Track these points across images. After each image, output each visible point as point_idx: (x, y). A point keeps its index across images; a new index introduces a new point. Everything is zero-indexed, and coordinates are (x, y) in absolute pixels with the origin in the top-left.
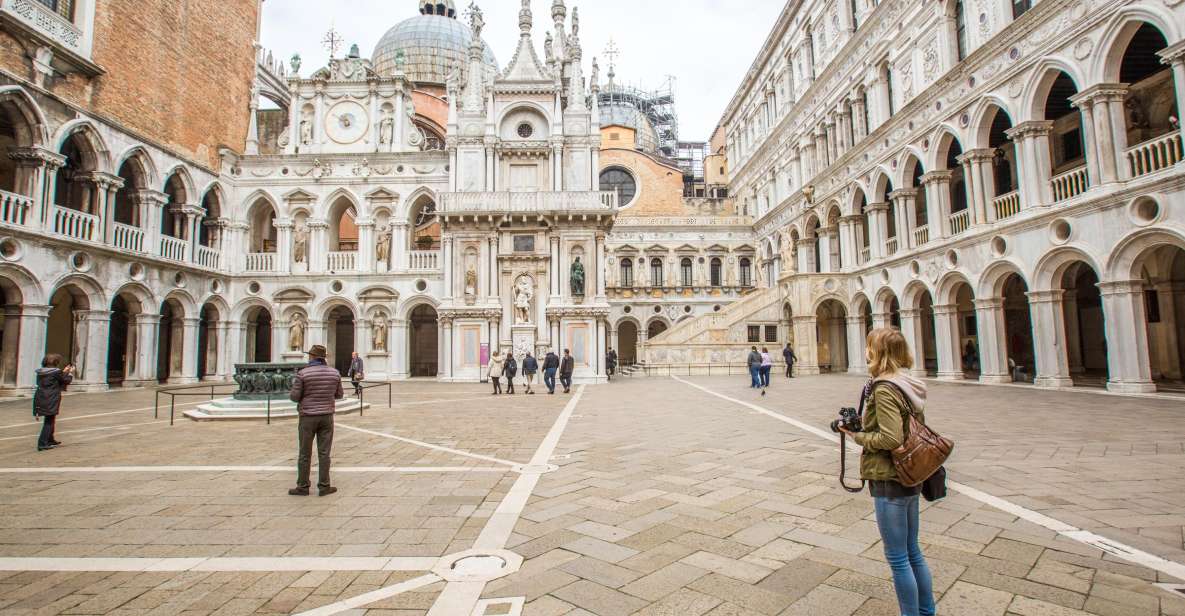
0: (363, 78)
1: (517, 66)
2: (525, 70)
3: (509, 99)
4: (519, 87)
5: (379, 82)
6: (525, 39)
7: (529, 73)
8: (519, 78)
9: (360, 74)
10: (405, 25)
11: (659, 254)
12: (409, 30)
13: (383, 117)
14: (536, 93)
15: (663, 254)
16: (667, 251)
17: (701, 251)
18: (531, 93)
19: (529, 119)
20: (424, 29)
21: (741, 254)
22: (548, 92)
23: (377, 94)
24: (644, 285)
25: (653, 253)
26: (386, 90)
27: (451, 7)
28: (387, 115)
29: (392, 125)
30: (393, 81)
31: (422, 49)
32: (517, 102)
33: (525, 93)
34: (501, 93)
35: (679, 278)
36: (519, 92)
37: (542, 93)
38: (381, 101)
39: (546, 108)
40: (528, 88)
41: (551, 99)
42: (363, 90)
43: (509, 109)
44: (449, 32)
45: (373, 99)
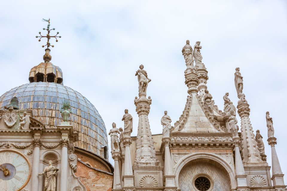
0: (26, 128)
1: (189, 119)
2: (198, 123)
3: (185, 151)
4: (196, 139)
5: (43, 133)
6: (194, 95)
7: (203, 127)
8: (194, 130)
9: (23, 125)
10: (22, 90)
12: (27, 94)
13: (47, 168)
14: (215, 145)
18: (209, 145)
19: (207, 172)
20: (42, 93)
22: (227, 145)
23: (40, 144)
26: (51, 141)
27: (59, 76)
28: (50, 166)
29: (56, 176)
30: (59, 132)
31: (41, 111)
32: (193, 154)
33: (203, 145)
34: (178, 145)
36: (197, 145)
37: (221, 145)
38: (45, 152)
39: (225, 160)
40: (206, 140)
41: (230, 152)
42: (25, 140)
43: (187, 161)
44: (65, 96)
45: (37, 149)
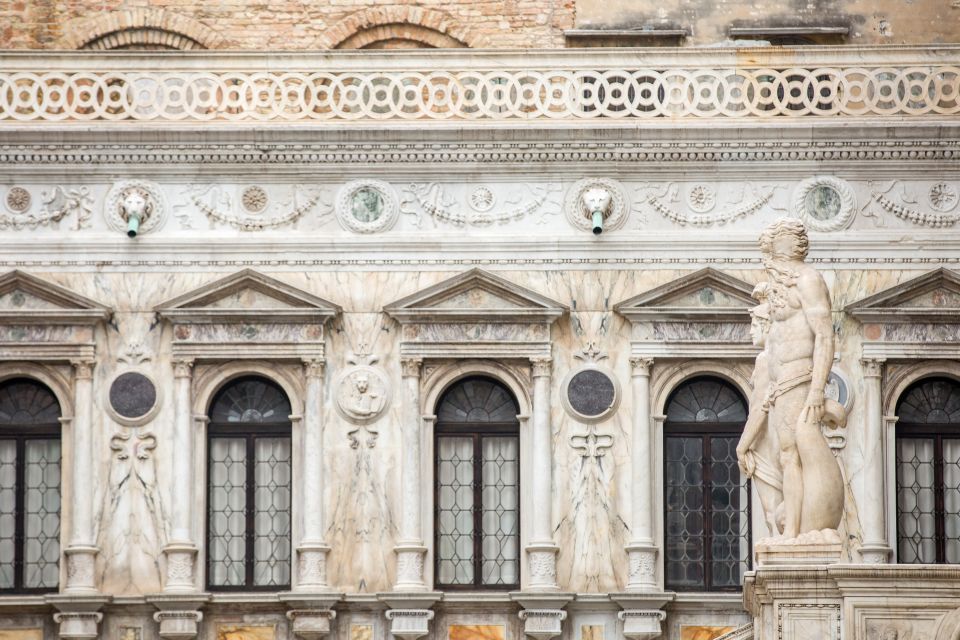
11: (271, 342)
15: (303, 342)
16: (331, 322)
17: (591, 320)
21: (906, 343)
24: (145, 586)
25: (222, 341)
35: (414, 530)
